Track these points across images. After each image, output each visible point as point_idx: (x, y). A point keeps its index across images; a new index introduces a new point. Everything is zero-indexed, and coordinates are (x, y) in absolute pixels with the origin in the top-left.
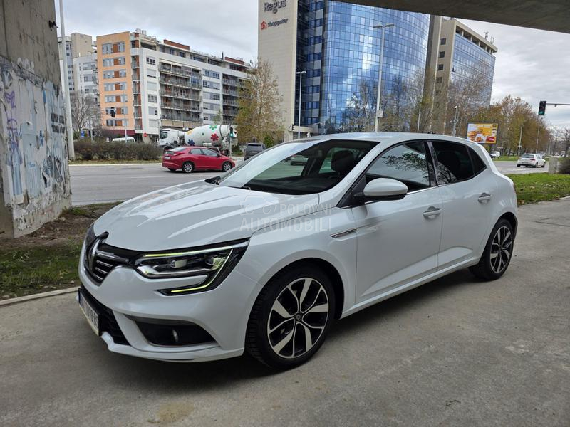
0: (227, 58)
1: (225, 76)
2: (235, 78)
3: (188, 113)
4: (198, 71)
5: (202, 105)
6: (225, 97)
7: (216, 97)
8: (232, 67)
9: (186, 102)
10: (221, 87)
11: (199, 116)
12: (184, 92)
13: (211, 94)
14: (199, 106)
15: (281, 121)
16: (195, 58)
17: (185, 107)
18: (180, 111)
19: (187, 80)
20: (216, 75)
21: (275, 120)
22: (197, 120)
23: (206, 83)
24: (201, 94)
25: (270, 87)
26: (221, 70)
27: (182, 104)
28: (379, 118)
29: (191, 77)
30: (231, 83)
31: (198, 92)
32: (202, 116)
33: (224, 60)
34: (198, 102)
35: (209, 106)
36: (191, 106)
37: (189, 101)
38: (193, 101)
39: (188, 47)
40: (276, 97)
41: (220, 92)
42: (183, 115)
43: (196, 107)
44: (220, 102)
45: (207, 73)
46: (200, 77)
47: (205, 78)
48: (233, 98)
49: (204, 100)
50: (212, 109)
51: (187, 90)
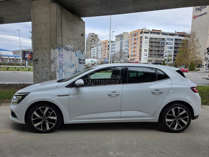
0: (177, 32)
1: (176, 39)
2: (180, 40)
3: (159, 55)
4: (164, 39)
5: (165, 51)
6: (175, 48)
7: (171, 48)
8: (179, 35)
9: (158, 51)
10: (174, 44)
11: (163, 56)
12: (158, 47)
13: (169, 47)
14: (163, 52)
16: (163, 34)
17: (158, 53)
18: (155, 54)
19: (159, 42)
20: (172, 40)
22: (162, 57)
23: (167, 43)
24: (165, 47)
25: (195, 42)
26: (174, 37)
27: (156, 52)
29: (161, 41)
30: (178, 42)
31: (164, 46)
32: (164, 56)
33: (176, 33)
34: (163, 50)
35: (168, 52)
36: (160, 52)
37: (159, 50)
38: (161, 50)
39: (161, 31)
40: (198, 46)
41: (173, 46)
42: (156, 56)
43: (162, 52)
44: (173, 50)
45: (168, 39)
46: (165, 41)
47: (167, 41)
48: (178, 48)
49: (166, 49)
50: (169, 53)
51: (159, 46)
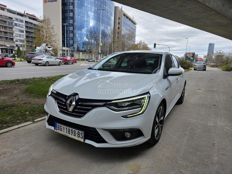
0: (27, 14)
1: (26, 22)
2: (31, 23)
3: (7, 38)
4: (12, 18)
5: (14, 35)
6: (27, 32)
7: (22, 31)
8: (30, 18)
9: (6, 33)
10: (24, 27)
11: (13, 40)
12: (4, 28)
13: (19, 30)
14: (12, 35)
15: (56, 44)
16: (10, 12)
17: (5, 35)
18: (2, 37)
19: (5, 22)
20: (22, 21)
21: (53, 44)
22: (12, 41)
23: (16, 24)
24: (14, 29)
25: (50, 29)
26: (25, 19)
27: (3, 34)
28: (101, 46)
29: (8, 20)
30: (29, 25)
31: (12, 28)
32: (14, 40)
33: (25, 14)
34: (12, 33)
35: (18, 36)
36: (8, 34)
37: (7, 32)
38: (9, 32)
39: (6, 6)
40: (54, 34)
41: (24, 29)
42: (4, 39)
43: (11, 35)
44: (24, 34)
45: (17, 20)
46: (13, 21)
47: (15, 22)
48: (31, 32)
49: (16, 32)
50: (20, 37)
51: (6, 27)
